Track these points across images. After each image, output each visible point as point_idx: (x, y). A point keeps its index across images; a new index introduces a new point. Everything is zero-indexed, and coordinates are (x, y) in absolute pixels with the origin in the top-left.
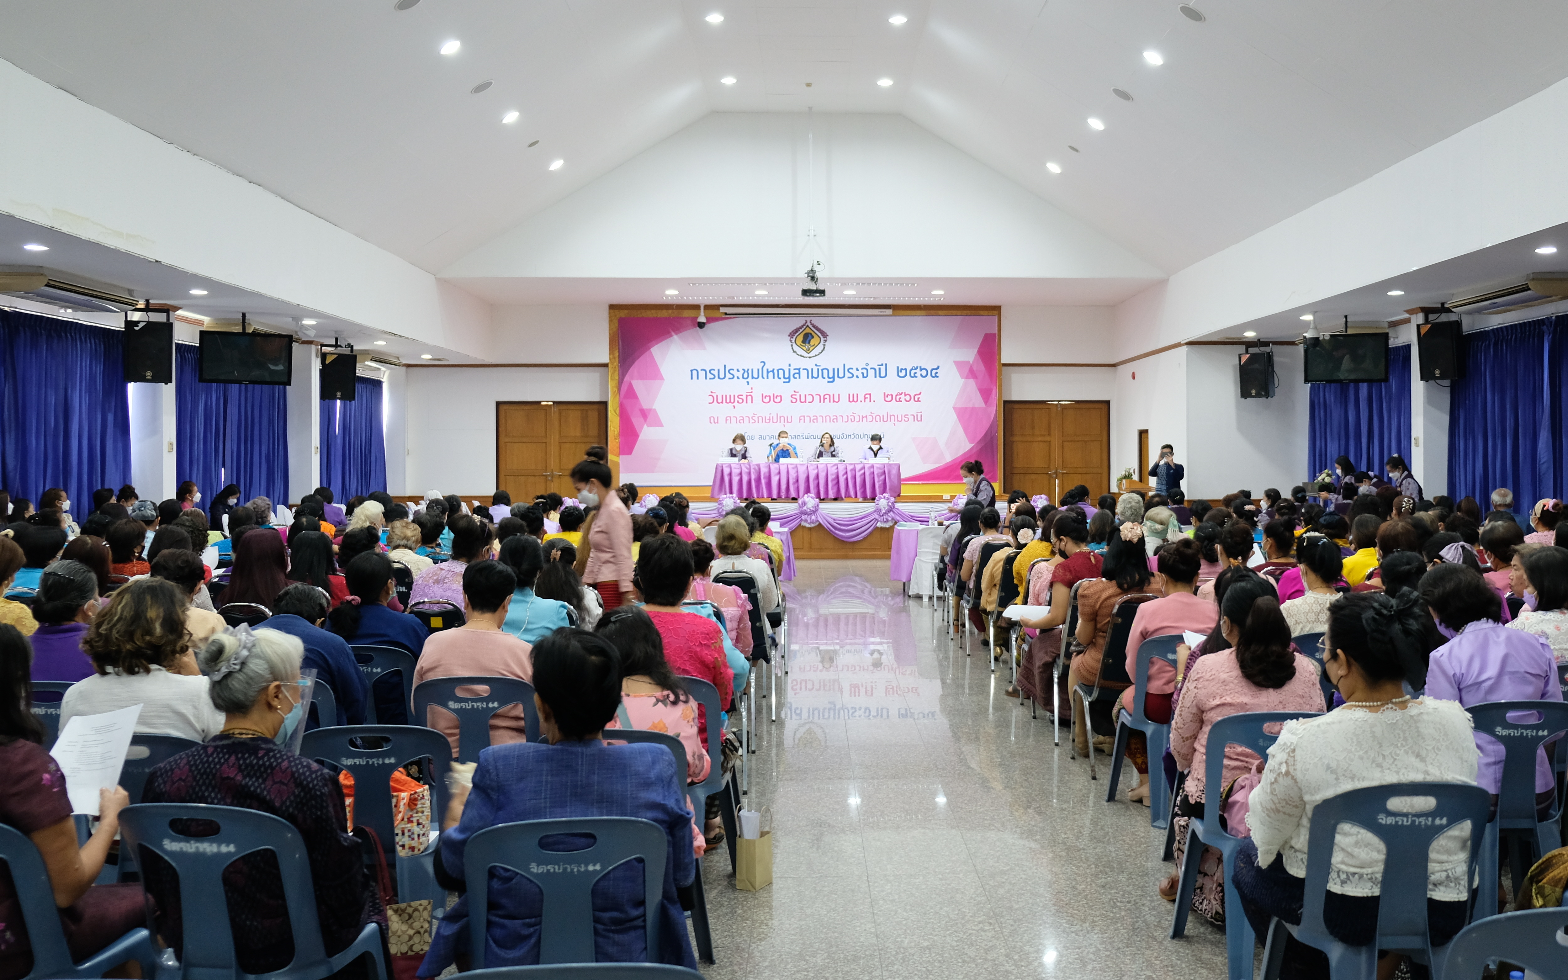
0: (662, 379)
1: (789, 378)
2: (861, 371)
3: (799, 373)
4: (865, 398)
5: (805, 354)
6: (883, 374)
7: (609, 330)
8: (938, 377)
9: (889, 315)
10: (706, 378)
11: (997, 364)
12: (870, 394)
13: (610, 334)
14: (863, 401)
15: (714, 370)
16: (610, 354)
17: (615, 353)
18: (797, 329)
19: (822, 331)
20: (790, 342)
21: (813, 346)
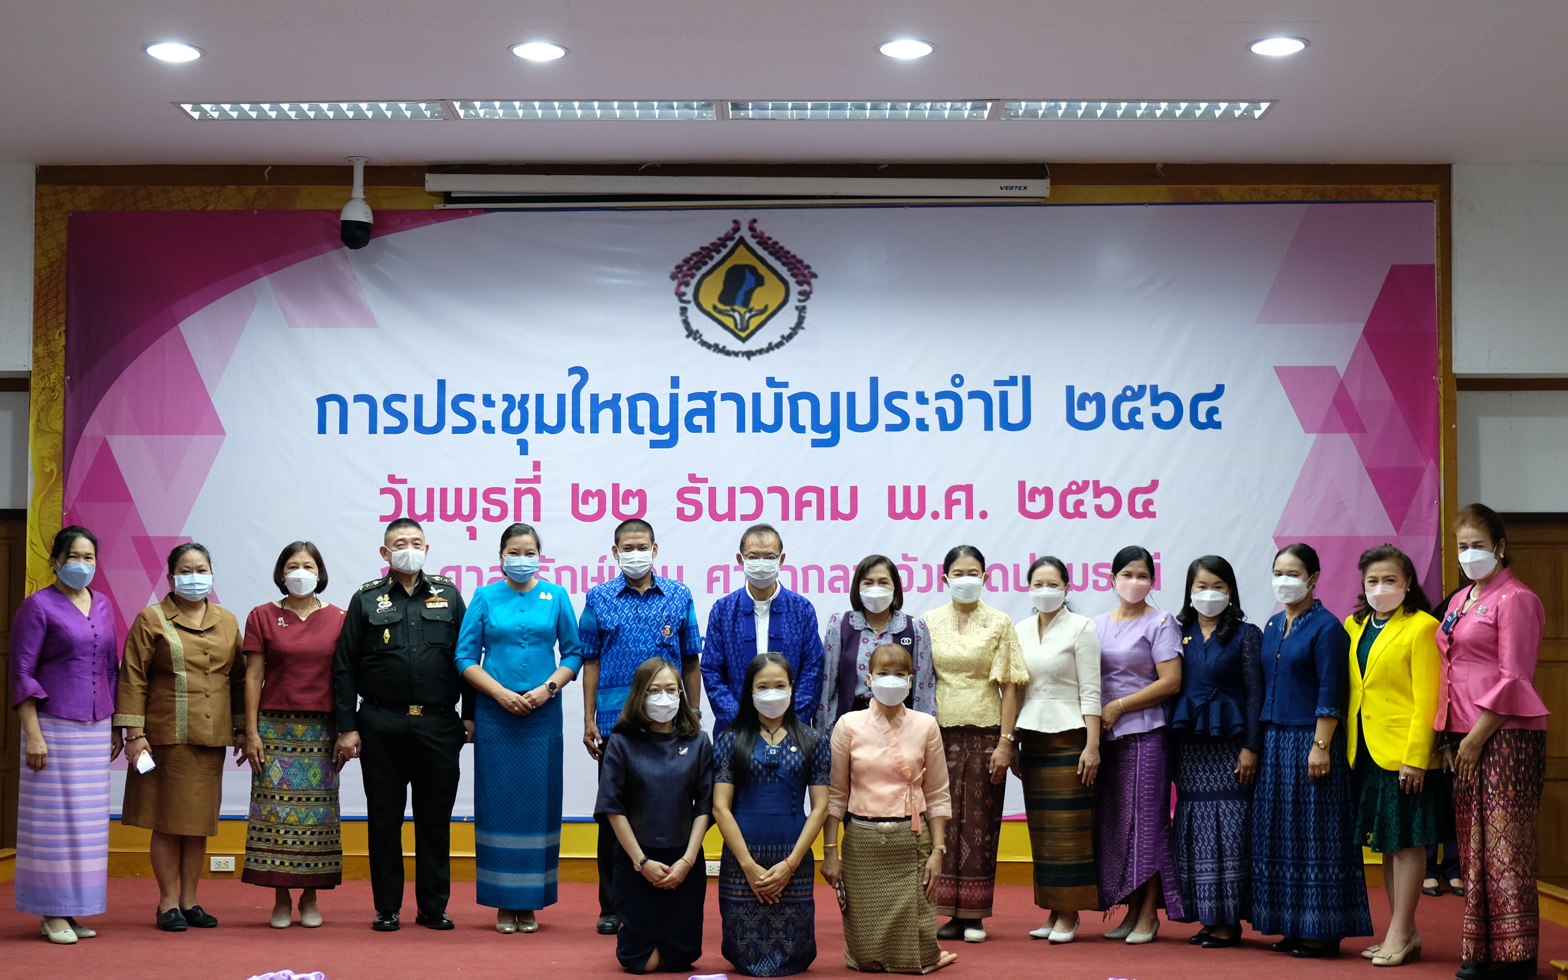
0: (218, 429)
1: (673, 427)
2: (934, 404)
3: (709, 413)
4: (950, 503)
5: (734, 344)
6: (1015, 415)
7: (36, 256)
8: (1218, 425)
9: (1037, 200)
10: (373, 430)
11: (1439, 378)
12: (968, 489)
13: (37, 272)
14: (942, 514)
15: (402, 398)
16: (35, 342)
17: (54, 339)
18: (704, 252)
19: (793, 260)
20: (676, 298)
21: (761, 312)
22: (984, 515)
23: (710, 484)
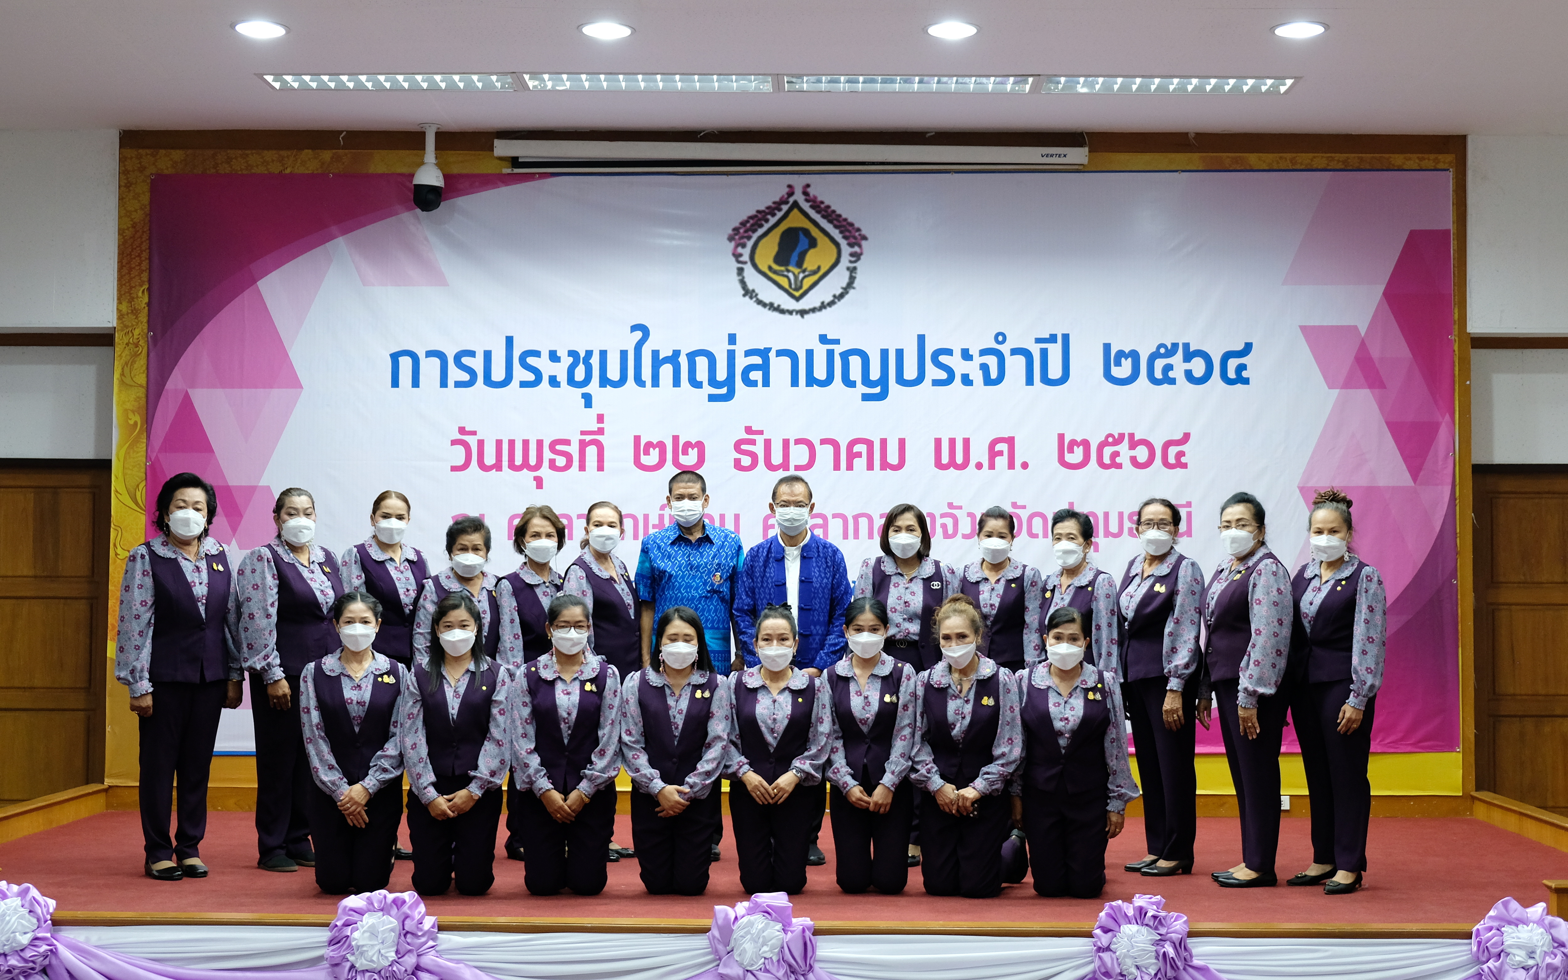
0: (296, 384)
1: (730, 382)
2: (978, 360)
3: (765, 368)
4: (993, 454)
5: (788, 303)
6: (1055, 372)
7: (120, 217)
8: (1246, 381)
9: (1077, 167)
10: (444, 384)
11: (1454, 337)
12: (1010, 441)
13: (121, 232)
14: (986, 464)
15: (472, 354)
16: (119, 299)
17: (137, 297)
18: (759, 216)
19: (845, 223)
20: (733, 259)
21: (814, 273)
22: (1025, 466)
23: (766, 436)
